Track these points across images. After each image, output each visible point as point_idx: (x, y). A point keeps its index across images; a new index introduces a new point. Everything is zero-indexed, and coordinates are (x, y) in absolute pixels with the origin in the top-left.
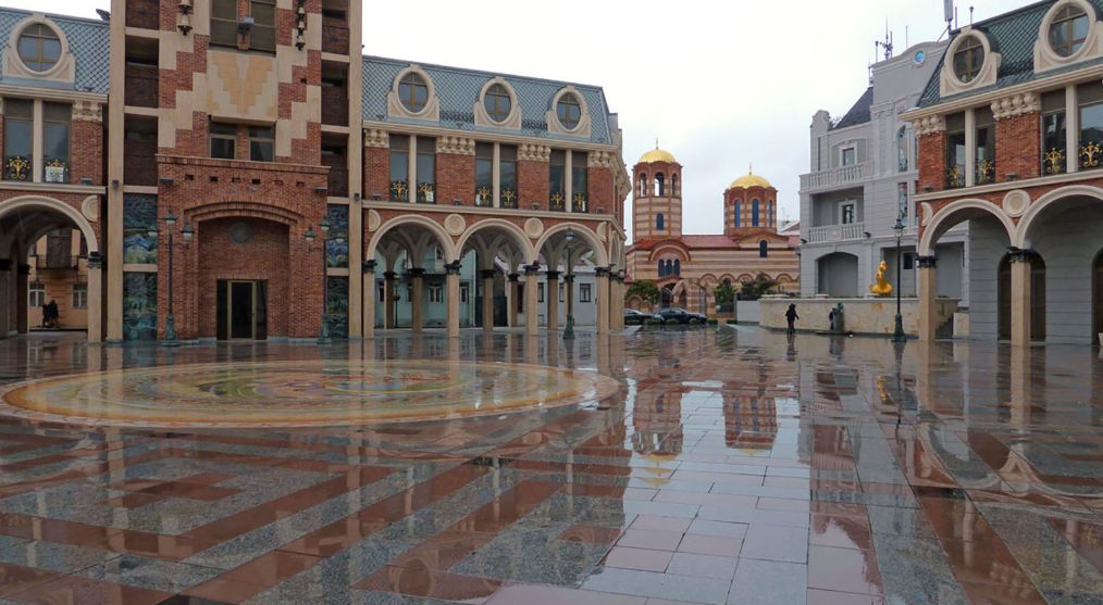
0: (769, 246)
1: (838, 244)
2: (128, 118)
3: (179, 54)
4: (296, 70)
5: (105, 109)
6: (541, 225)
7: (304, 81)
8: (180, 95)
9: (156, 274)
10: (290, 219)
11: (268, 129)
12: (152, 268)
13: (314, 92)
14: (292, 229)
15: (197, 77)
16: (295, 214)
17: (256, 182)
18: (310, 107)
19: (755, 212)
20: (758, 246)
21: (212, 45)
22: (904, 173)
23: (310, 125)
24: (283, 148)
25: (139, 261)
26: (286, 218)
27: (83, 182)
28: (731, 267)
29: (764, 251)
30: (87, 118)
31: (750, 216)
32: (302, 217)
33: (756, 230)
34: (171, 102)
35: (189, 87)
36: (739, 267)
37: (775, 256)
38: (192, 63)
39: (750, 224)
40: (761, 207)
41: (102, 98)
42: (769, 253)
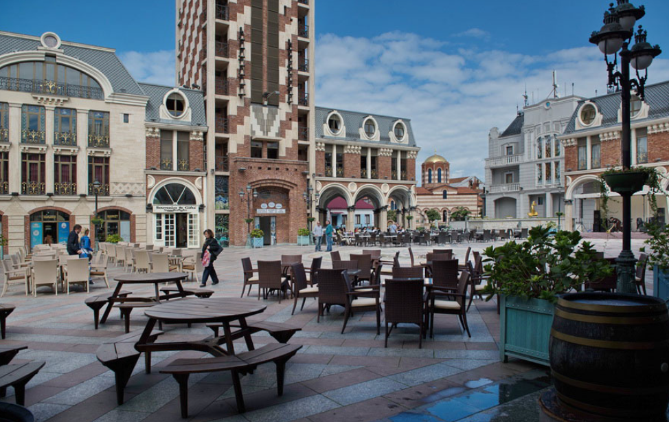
0: (448, 193)
1: (507, 193)
2: (217, 139)
3: (238, 107)
4: (287, 114)
5: (205, 134)
6: (388, 186)
7: (290, 119)
8: (239, 127)
9: (228, 214)
10: (291, 187)
11: (276, 142)
12: (227, 211)
13: (295, 124)
14: (291, 192)
15: (246, 119)
16: (293, 184)
17: (277, 169)
18: (293, 132)
19: (439, 175)
20: (442, 193)
21: (252, 102)
22: (540, 159)
23: (294, 141)
24: (282, 153)
25: (221, 209)
26: (288, 186)
27: (196, 171)
28: (447, 204)
29: (445, 195)
30: (198, 139)
31: (436, 177)
32: (296, 185)
33: (439, 185)
34: (235, 131)
35: (242, 123)
36: (452, 204)
37: (451, 198)
38: (243, 111)
39: (436, 182)
40: (442, 172)
41: (205, 129)
42: (448, 196)
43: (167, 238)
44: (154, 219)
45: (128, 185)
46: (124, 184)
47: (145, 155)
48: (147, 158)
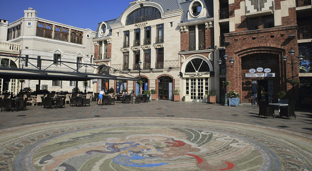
43: (192, 94)
44: (185, 81)
45: (172, 62)
46: (170, 61)
47: (180, 43)
48: (181, 45)
